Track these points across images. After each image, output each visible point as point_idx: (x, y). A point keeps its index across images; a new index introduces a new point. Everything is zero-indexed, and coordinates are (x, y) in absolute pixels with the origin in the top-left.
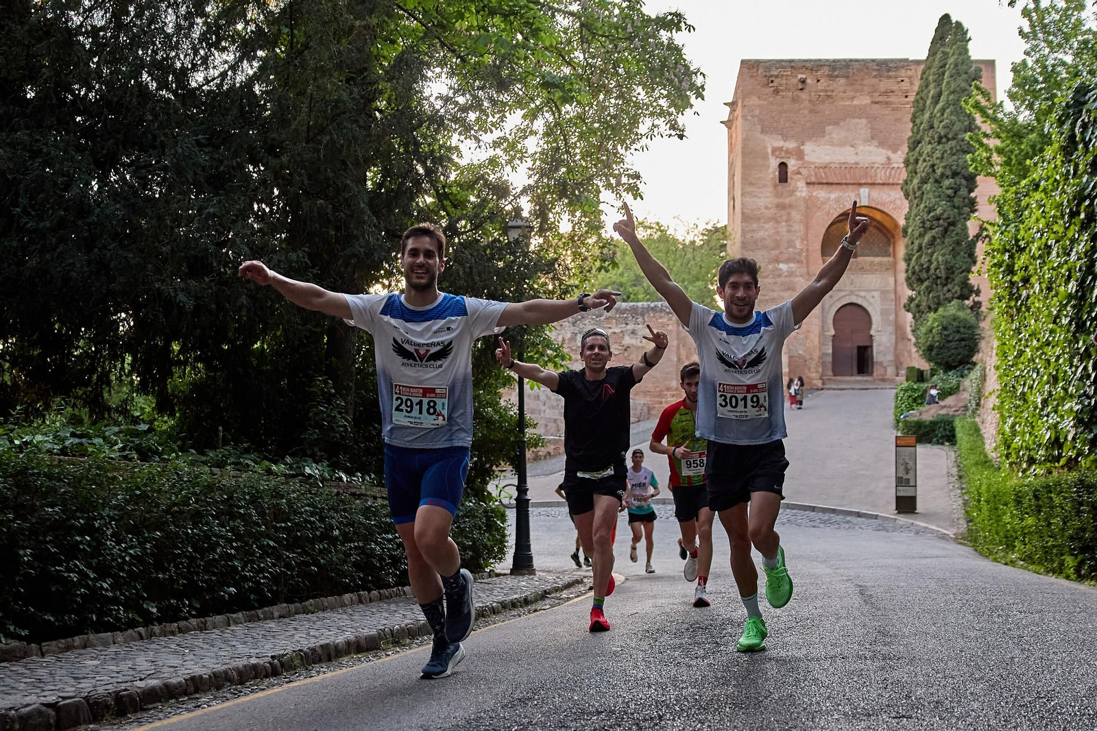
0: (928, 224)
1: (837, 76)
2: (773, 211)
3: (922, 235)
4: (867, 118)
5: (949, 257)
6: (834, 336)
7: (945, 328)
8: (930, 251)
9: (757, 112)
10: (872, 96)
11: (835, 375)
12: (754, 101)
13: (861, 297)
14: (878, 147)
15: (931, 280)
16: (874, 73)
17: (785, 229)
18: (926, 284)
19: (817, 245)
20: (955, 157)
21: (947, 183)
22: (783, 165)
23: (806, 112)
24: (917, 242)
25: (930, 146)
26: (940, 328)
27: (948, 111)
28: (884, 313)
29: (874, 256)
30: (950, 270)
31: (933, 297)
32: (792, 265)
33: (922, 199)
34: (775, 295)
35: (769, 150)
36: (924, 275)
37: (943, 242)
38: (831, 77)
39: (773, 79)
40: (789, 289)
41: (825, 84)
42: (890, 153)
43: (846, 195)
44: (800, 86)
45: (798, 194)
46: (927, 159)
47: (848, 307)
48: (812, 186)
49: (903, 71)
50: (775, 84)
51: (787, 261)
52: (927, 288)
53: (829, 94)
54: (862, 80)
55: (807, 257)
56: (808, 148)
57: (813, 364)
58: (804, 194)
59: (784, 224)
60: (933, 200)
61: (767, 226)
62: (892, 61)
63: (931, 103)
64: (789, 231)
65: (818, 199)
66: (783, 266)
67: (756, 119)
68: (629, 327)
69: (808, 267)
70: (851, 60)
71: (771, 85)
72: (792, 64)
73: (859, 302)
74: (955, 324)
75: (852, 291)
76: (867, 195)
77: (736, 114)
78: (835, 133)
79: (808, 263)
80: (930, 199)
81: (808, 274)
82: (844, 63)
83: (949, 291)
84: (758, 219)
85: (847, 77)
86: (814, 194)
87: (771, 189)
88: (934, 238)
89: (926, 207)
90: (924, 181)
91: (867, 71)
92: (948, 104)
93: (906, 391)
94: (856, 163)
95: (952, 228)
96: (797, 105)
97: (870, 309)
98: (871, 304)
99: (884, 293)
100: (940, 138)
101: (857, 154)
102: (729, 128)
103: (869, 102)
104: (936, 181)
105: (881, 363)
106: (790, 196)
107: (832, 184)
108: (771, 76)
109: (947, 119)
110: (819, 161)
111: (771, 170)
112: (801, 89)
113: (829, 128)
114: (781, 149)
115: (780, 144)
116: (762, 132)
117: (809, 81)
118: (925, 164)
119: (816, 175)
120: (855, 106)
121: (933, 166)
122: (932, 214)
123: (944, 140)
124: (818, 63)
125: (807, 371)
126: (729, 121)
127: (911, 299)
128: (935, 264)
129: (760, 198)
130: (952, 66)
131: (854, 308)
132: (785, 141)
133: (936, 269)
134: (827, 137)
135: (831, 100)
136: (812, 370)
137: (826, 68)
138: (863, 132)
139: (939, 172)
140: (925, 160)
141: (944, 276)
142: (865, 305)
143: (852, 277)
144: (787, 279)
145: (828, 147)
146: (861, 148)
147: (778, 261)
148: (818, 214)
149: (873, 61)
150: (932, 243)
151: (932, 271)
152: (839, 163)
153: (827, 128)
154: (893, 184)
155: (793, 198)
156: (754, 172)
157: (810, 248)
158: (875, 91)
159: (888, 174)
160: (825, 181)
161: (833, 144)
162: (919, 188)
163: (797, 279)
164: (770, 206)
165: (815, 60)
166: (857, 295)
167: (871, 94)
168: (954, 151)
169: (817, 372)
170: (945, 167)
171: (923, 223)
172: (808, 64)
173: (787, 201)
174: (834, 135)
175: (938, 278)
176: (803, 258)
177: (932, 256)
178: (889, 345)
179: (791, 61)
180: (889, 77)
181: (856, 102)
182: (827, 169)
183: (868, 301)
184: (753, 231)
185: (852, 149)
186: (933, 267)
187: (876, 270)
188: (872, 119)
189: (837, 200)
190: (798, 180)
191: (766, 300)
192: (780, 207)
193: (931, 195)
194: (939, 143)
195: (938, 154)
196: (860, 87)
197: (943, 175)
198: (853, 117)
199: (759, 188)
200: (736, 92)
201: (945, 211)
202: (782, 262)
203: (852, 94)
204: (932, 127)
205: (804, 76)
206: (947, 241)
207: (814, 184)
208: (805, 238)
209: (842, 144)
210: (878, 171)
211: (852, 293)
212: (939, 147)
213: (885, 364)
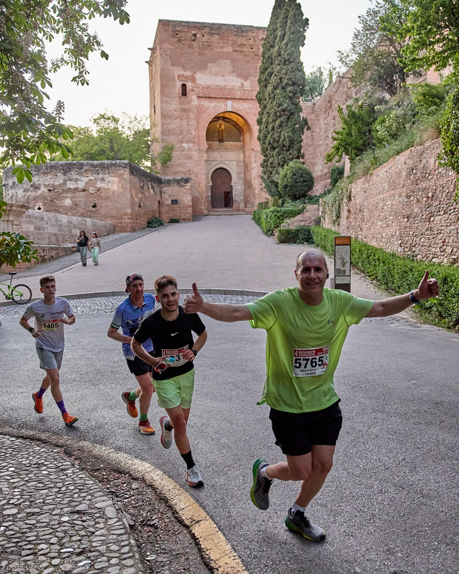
0: (278, 114)
1: (214, 34)
2: (180, 112)
3: (274, 121)
4: (231, 59)
5: (291, 134)
6: (212, 186)
7: (294, 175)
8: (279, 130)
9: (168, 53)
10: (233, 47)
11: (213, 208)
12: (167, 45)
13: (226, 164)
14: (237, 77)
15: (280, 147)
16: (234, 33)
17: (186, 123)
18: (277, 150)
19: (204, 134)
20: (294, 73)
21: (289, 89)
22: (184, 86)
23: (197, 54)
24: (270, 127)
25: (279, 67)
26: (291, 174)
27: (290, 44)
28: (238, 173)
29: (233, 141)
30: (292, 141)
31: (281, 158)
32: (190, 144)
33: (274, 99)
34: (181, 162)
35: (176, 77)
36: (275, 145)
37: (287, 125)
38: (211, 34)
39: (177, 33)
40: (189, 158)
41: (207, 38)
42: (243, 81)
43: (219, 104)
44: (193, 38)
45: (193, 103)
46: (277, 74)
47: (219, 170)
48: (200, 99)
49: (250, 33)
50: (179, 36)
51: (187, 142)
52: (278, 152)
53: (209, 44)
54: (228, 37)
55: (198, 140)
56: (198, 76)
57: (203, 201)
58: (196, 103)
59: (185, 120)
60: (281, 99)
61: (176, 121)
62: (244, 26)
63: (279, 40)
64: (188, 125)
65: (204, 106)
66: (185, 145)
67: (168, 57)
68: (99, 176)
69: (199, 146)
70: (221, 24)
71: (176, 36)
72: (188, 25)
73: (225, 167)
74: (300, 172)
75: (221, 161)
76: (231, 105)
77: (155, 55)
78: (213, 68)
79: (199, 144)
80: (279, 99)
81: (199, 149)
82: (217, 26)
83: (290, 154)
84: (170, 117)
85: (219, 35)
86: (202, 103)
87: (177, 99)
88: (282, 122)
89: (277, 103)
90: (275, 88)
91: (230, 32)
92: (290, 40)
93: (273, 212)
94: (225, 86)
95: (292, 116)
96: (191, 50)
97: (231, 171)
98: (231, 168)
99: (238, 162)
100: (285, 61)
101: (225, 81)
102: (150, 66)
103: (232, 50)
104: (283, 88)
105: (237, 201)
106: (188, 104)
107: (212, 98)
108: (176, 31)
109: (289, 49)
110: (204, 84)
111: (177, 88)
112: (194, 40)
113: (209, 65)
114: (183, 76)
115: (182, 72)
116: (172, 65)
117: (198, 35)
118: (276, 78)
119: (203, 92)
120: (224, 52)
121: (281, 79)
122: (280, 108)
123: (287, 63)
124: (203, 25)
125: (199, 205)
126: (150, 61)
128: (282, 138)
129: (171, 104)
130: (292, 17)
131: (222, 170)
132: (185, 71)
133: (283, 141)
134: (208, 70)
135: (210, 48)
136: (203, 205)
137: (207, 29)
138: (228, 68)
139: (285, 82)
140: (275, 76)
141: (288, 145)
142: (228, 168)
143: (221, 153)
144: (187, 153)
145: (209, 76)
146: (228, 77)
147: (182, 142)
148: (204, 115)
149: (234, 25)
150: (280, 126)
151: (281, 142)
152: (216, 86)
153: (208, 64)
154: (245, 99)
155: (190, 105)
156: (168, 89)
157: (200, 135)
158: (235, 44)
159: (242, 93)
160: (207, 96)
161: (212, 75)
162: (272, 93)
163: (192, 153)
164: (177, 109)
165: (202, 23)
166: (224, 163)
167: (233, 45)
168: (294, 69)
169: (205, 205)
170: (288, 79)
171: (276, 113)
172: (197, 25)
173: (186, 107)
174: (212, 69)
175: (284, 146)
176: (196, 141)
177: (280, 133)
178: (241, 191)
179: (188, 22)
180: (243, 36)
181: (224, 50)
182: (208, 89)
183: (230, 167)
184: (168, 124)
185: (222, 78)
186: (281, 140)
187: (234, 149)
188: (233, 61)
189: (215, 107)
190: (193, 95)
191: (176, 165)
192: (183, 110)
193: (280, 96)
194: (285, 64)
195: (284, 71)
196: (226, 41)
197: (287, 83)
198: (223, 59)
199: (170, 98)
200: (155, 41)
201: (288, 106)
202: (185, 143)
203: (222, 45)
204: (280, 55)
205: (195, 32)
206: (289, 124)
207: (201, 97)
208: (197, 129)
209: (217, 74)
210: (237, 91)
211: (221, 162)
212: (284, 67)
213: (239, 201)
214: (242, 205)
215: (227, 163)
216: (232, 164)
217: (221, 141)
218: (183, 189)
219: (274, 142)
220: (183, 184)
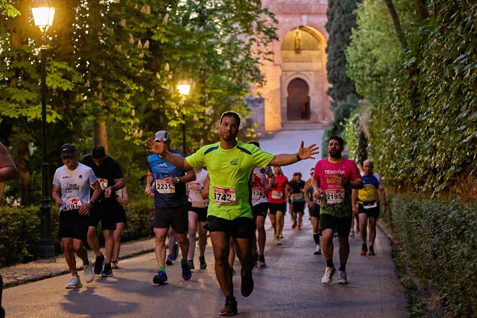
0: (338, 55)
3: (335, 60)
6: (288, 97)
11: (289, 120)
15: (340, 83)
24: (332, 63)
29: (311, 50)
36: (336, 80)
43: (294, 19)
47: (297, 81)
65: (279, 22)
73: (302, 77)
76: (306, 20)
81: (274, 65)
90: (335, 32)
94: (300, 1)
97: (308, 81)
98: (308, 79)
100: (343, 11)
104: (342, 33)
105: (315, 113)
107: (287, 13)
119: (278, 7)
121: (340, 25)
123: (345, 12)
127: (330, 89)
128: (341, 75)
131: (299, 81)
139: (343, 28)
142: (305, 79)
143: (298, 63)
148: (279, 30)
151: (340, 79)
152: (291, 1)
154: (320, 14)
157: (275, 50)
159: (318, 8)
162: (334, 36)
163: (267, 68)
166: (301, 74)
171: (335, 53)
178: (319, 102)
182: (284, 5)
183: (307, 77)
186: (340, 77)
187: (311, 59)
189: (290, 22)
194: (343, 13)
195: (342, 19)
197: (345, 30)
204: (339, 5)
210: (312, 6)
211: (298, 72)
212: (343, 16)
213: (317, 113)
214: (320, 117)
215: (304, 73)
216: (310, 74)
217: (298, 51)
218: (257, 108)
219: (335, 78)
220: (256, 104)
